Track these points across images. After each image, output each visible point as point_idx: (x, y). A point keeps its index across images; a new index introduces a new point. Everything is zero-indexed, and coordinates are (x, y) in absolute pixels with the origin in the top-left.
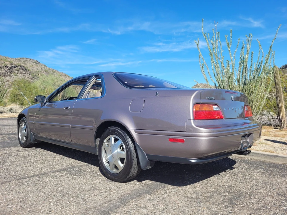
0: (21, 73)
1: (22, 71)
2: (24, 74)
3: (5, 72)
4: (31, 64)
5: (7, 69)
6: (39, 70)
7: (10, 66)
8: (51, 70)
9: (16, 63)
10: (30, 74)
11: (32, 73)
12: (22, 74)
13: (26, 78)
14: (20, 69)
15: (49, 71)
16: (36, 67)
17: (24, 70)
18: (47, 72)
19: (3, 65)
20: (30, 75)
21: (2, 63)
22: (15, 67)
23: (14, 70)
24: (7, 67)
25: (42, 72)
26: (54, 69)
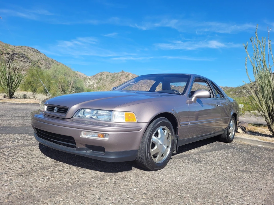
0: (21, 61)
1: (23, 58)
2: (24, 62)
3: (6, 58)
4: (32, 53)
5: (8, 56)
6: (39, 59)
7: (11, 53)
8: (50, 60)
9: (17, 51)
10: (30, 62)
11: (32, 62)
12: (23, 62)
13: (26, 66)
14: (21, 56)
15: (48, 61)
16: (36, 56)
17: (25, 58)
18: (46, 61)
19: (5, 52)
20: (30, 64)
21: (4, 50)
22: (16, 54)
23: (15, 57)
24: (9, 54)
25: (42, 60)
26: (53, 59)
